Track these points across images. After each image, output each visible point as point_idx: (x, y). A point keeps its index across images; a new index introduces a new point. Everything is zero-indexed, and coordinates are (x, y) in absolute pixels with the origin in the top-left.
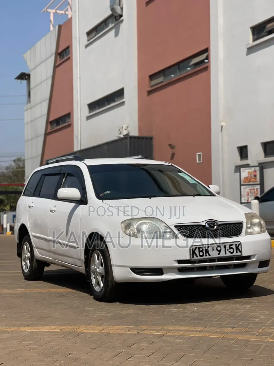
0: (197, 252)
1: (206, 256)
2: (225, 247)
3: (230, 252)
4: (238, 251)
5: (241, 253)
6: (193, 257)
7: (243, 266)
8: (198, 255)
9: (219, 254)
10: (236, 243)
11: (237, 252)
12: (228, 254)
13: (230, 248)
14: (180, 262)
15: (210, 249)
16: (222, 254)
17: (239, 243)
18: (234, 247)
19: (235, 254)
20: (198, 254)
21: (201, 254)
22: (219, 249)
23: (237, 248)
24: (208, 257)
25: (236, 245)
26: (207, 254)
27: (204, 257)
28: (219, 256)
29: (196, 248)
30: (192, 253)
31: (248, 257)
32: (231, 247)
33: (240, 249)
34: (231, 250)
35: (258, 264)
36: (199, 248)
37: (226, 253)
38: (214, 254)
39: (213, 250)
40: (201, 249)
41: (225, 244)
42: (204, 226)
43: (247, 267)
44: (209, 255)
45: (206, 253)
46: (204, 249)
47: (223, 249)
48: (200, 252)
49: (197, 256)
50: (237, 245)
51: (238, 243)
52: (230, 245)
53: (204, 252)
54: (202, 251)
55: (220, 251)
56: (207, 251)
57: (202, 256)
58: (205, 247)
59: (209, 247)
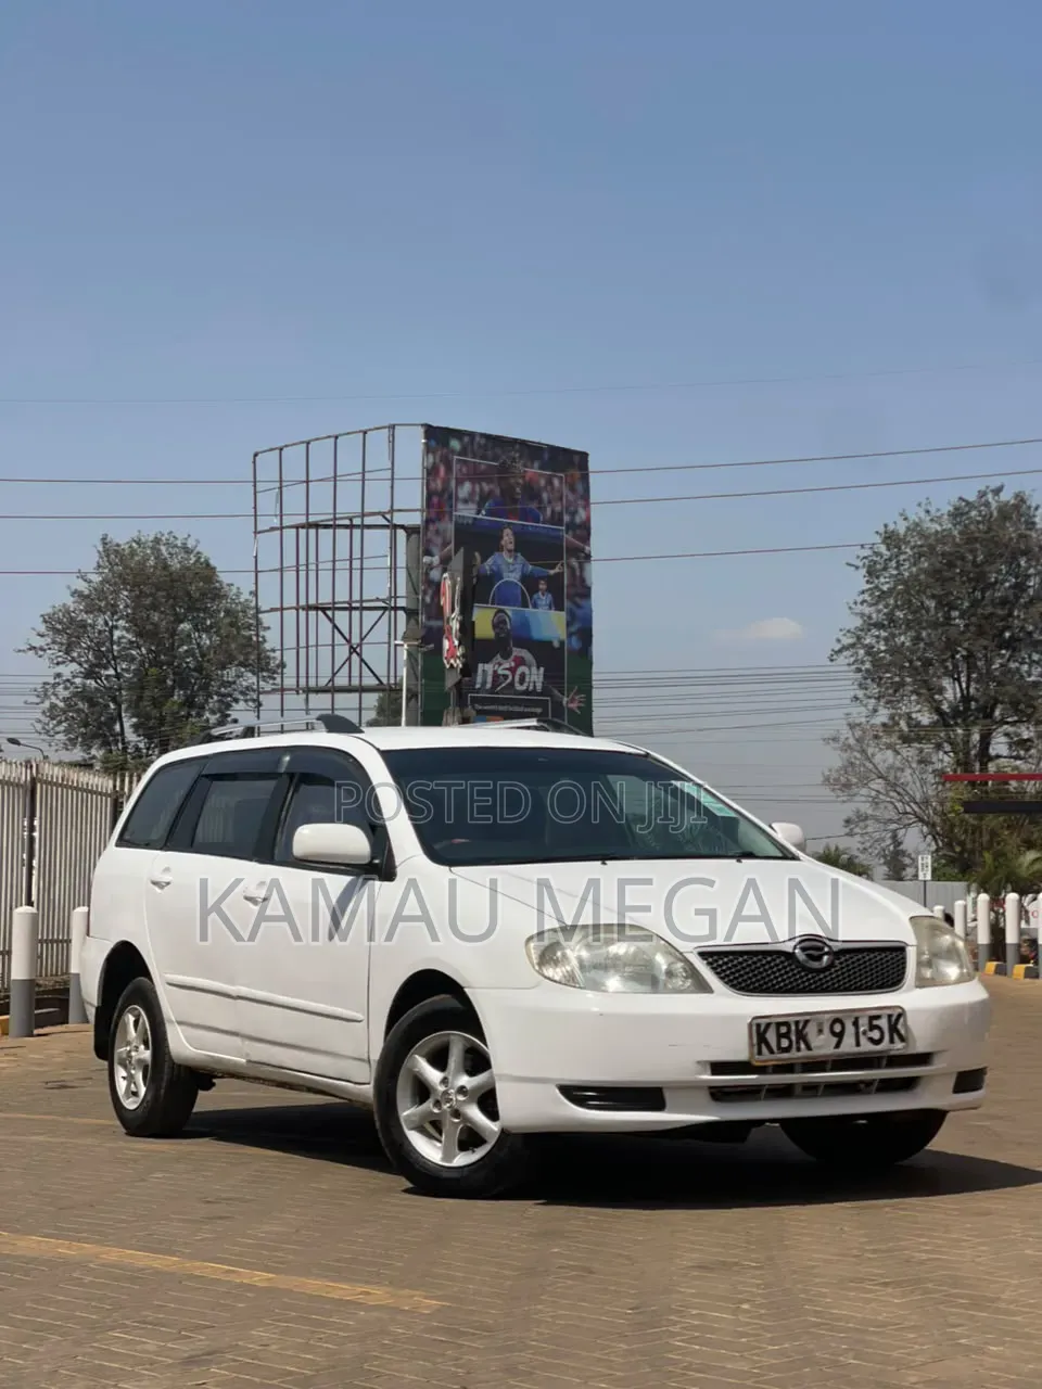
0: (771, 1036)
1: (799, 1049)
2: (856, 1024)
3: (871, 1040)
4: (896, 1037)
5: (903, 1044)
6: (760, 1053)
7: (908, 1084)
8: (775, 1048)
9: (838, 1045)
10: (889, 1012)
11: (892, 1041)
12: (866, 1046)
13: (872, 1027)
14: (718, 1067)
15: (811, 1030)
16: (849, 1045)
17: (900, 1011)
18: (883, 1023)
19: (885, 1045)
20: (774, 1044)
21: (785, 1043)
22: (837, 1028)
23: (893, 1029)
24: (804, 1052)
25: (890, 1016)
26: (803, 1046)
27: (794, 1054)
28: (837, 1050)
29: (768, 1025)
30: (755, 1041)
31: (923, 1059)
32: (875, 1022)
33: (903, 1032)
34: (876, 1035)
35: (951, 1083)
36: (779, 1025)
37: (858, 1044)
38: (822, 1045)
39: (820, 1031)
40: (783, 1030)
41: (856, 1014)
42: (790, 956)
43: (919, 1090)
44: (809, 1048)
45: (798, 1043)
46: (793, 1028)
47: (850, 1029)
48: (780, 1036)
49: (772, 1052)
50: (894, 1019)
51: (895, 1013)
52: (873, 1018)
53: (794, 1038)
54: (787, 1035)
55: (840, 1036)
56: (801, 1036)
57: (787, 1050)
58: (797, 1023)
59: (807, 1022)
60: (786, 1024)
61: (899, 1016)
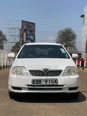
0: (35, 82)
1: (40, 84)
2: (49, 80)
5: (57, 84)
6: (33, 84)
9: (46, 83)
11: (55, 83)
12: (51, 84)
13: (52, 81)
16: (48, 83)
18: (54, 81)
21: (37, 83)
22: (46, 81)
23: (55, 81)
25: (55, 80)
27: (39, 84)
29: (35, 80)
30: (33, 82)
33: (57, 82)
34: (52, 82)
36: (36, 80)
37: (49, 83)
38: (43, 83)
39: (43, 81)
40: (37, 81)
42: (42, 71)
43: (62, 90)
44: (41, 84)
47: (48, 81)
48: (36, 82)
49: (35, 84)
52: (52, 80)
54: (38, 82)
55: (47, 82)
56: (40, 82)
57: (38, 84)
58: (39, 80)
59: (41, 80)
60: (38, 80)
61: (56, 80)
